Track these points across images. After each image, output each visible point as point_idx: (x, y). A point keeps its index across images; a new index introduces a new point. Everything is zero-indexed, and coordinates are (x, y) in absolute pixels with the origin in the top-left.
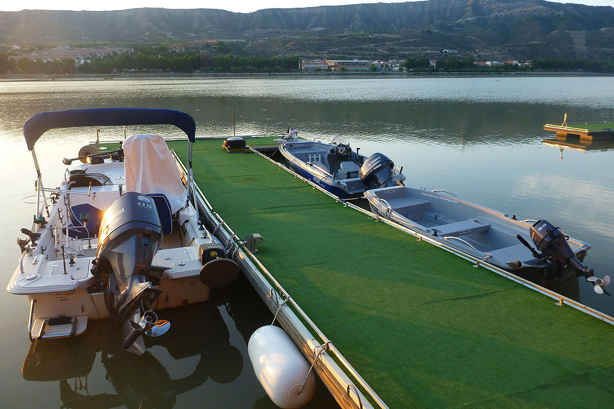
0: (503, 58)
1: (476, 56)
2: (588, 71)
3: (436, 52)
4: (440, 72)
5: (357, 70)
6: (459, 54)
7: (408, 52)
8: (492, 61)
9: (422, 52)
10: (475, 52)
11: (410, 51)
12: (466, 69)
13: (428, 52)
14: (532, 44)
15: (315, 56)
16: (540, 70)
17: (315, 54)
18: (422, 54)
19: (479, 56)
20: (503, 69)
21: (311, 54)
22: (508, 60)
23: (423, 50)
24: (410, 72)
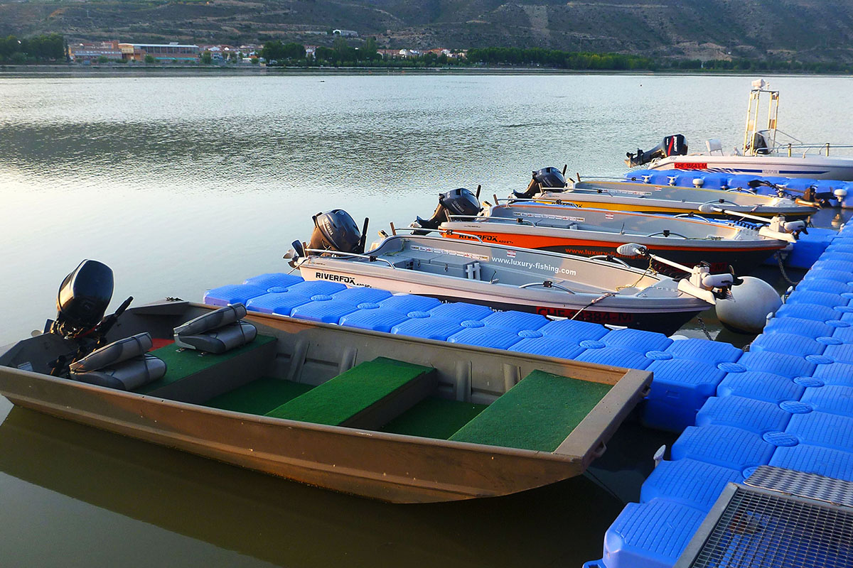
0: (429, 45)
1: (387, 40)
2: (550, 67)
3: (321, 33)
4: (322, 67)
5: (175, 62)
6: (359, 37)
7: (275, 32)
8: (408, 50)
9: (299, 33)
10: (385, 35)
11: (279, 30)
12: (364, 62)
13: (309, 32)
14: (471, 24)
15: (106, 35)
16: (480, 64)
17: (106, 32)
18: (297, 37)
19: (392, 41)
20: (423, 63)
21: (98, 32)
22: (436, 48)
23: (299, 30)
24: (271, 65)
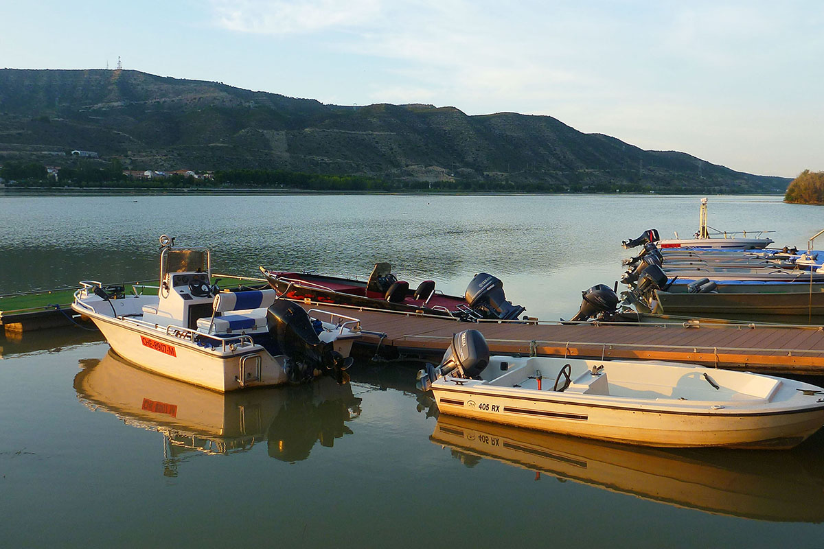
0: (172, 166)
1: (128, 161)
2: (294, 187)
3: (60, 153)
4: (66, 187)
6: (100, 158)
7: (9, 152)
8: (153, 171)
9: (35, 153)
10: (127, 156)
11: (12, 150)
12: (110, 182)
13: (46, 152)
14: (213, 147)
16: (226, 185)
18: (33, 157)
19: (133, 162)
20: (171, 183)
22: (179, 170)
23: (35, 150)
24: (11, 186)
